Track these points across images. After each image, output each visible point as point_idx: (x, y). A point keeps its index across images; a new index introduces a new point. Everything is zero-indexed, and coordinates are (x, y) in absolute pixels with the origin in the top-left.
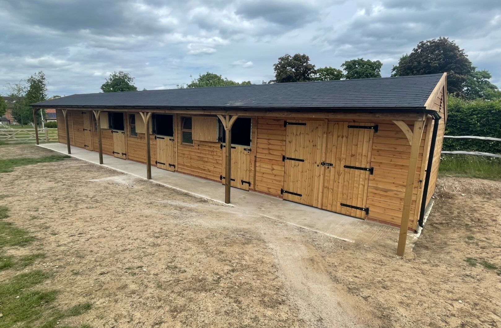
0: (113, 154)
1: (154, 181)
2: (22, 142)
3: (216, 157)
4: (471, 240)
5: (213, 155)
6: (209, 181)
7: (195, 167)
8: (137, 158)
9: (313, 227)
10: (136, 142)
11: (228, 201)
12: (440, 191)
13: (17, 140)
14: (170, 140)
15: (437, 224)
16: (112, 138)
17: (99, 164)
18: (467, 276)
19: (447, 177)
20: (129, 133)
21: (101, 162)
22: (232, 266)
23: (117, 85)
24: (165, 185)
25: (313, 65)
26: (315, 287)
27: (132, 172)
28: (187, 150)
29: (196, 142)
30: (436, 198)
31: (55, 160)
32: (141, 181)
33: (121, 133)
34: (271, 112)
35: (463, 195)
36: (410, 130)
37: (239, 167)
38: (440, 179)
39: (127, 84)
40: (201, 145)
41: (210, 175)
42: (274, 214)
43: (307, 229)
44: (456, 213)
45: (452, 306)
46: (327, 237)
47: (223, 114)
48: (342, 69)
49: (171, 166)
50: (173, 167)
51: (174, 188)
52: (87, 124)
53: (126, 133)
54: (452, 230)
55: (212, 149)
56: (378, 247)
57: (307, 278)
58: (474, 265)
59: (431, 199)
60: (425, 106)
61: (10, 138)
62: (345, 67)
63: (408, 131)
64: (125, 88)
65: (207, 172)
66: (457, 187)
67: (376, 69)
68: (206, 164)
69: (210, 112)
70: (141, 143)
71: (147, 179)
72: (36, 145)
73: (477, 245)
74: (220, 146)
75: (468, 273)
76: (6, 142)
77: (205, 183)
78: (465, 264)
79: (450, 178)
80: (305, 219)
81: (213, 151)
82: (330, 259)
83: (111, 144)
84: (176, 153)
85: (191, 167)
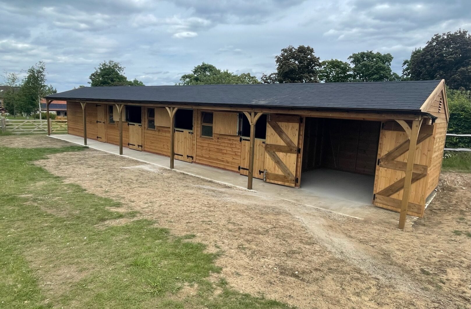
0: (128, 146)
1: (177, 170)
2: (28, 132)
3: (235, 150)
4: (462, 220)
5: (232, 148)
6: (227, 172)
7: (214, 159)
8: (154, 149)
9: (328, 209)
10: (153, 134)
11: (250, 187)
12: (443, 185)
13: (23, 131)
14: (189, 133)
15: (436, 209)
16: (128, 130)
17: (119, 154)
18: (452, 240)
19: (450, 172)
20: (146, 126)
21: (121, 153)
22: (273, 225)
23: (106, 74)
24: (188, 174)
25: (317, 57)
26: (336, 240)
27: (154, 163)
28: (206, 142)
29: (215, 135)
30: (438, 191)
31: (76, 150)
32: (165, 170)
33: (138, 125)
34: (293, 111)
35: (464, 188)
36: (409, 128)
37: (257, 158)
38: (443, 174)
39: (118, 74)
40: (221, 138)
41: (228, 166)
42: (292, 198)
43: (323, 210)
44: (454, 202)
45: (436, 253)
46: (340, 215)
47: (249, 111)
48: (349, 62)
49: (189, 158)
50: (191, 158)
51: (198, 176)
52: (101, 116)
53: (143, 126)
54: (448, 214)
55: (231, 142)
56: (383, 223)
57: (329, 234)
58: (459, 235)
59: (433, 191)
60: (420, 109)
61: (17, 129)
62: (352, 59)
63: (408, 128)
64: (115, 78)
65: (225, 163)
66: (459, 181)
67: (386, 63)
68: (225, 155)
69: (237, 109)
70: (158, 135)
71: (169, 168)
72: (48, 136)
73: (466, 223)
74: (239, 139)
75: (453, 239)
76: (13, 133)
77: (223, 173)
78: (452, 234)
79: (453, 173)
80: (320, 203)
81: (232, 144)
82: (344, 227)
83: (127, 136)
84: (194, 145)
85: (209, 158)
